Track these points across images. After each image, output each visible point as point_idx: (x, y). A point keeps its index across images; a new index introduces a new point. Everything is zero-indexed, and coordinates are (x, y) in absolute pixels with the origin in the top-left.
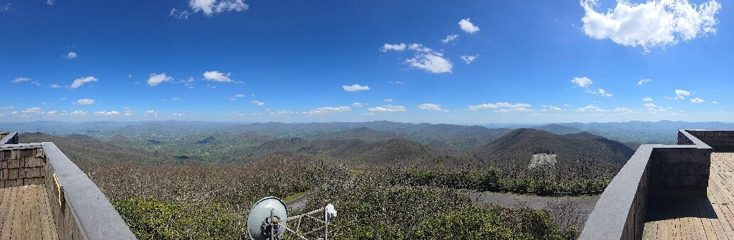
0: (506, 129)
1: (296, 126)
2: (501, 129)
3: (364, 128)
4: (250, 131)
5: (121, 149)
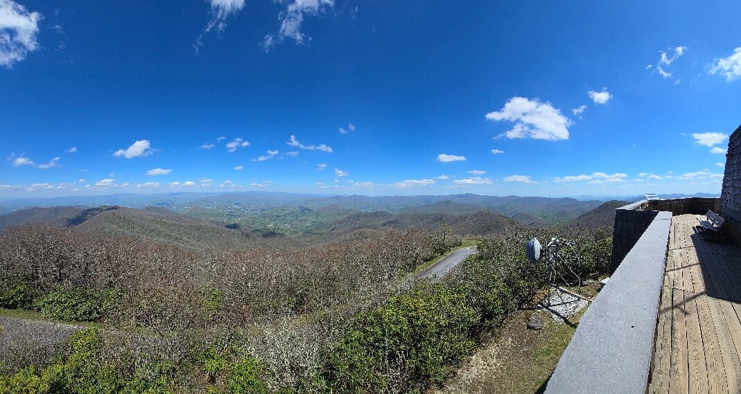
0: (597, 201)
1: (380, 200)
2: (592, 202)
3: (448, 202)
4: (333, 204)
5: (200, 221)
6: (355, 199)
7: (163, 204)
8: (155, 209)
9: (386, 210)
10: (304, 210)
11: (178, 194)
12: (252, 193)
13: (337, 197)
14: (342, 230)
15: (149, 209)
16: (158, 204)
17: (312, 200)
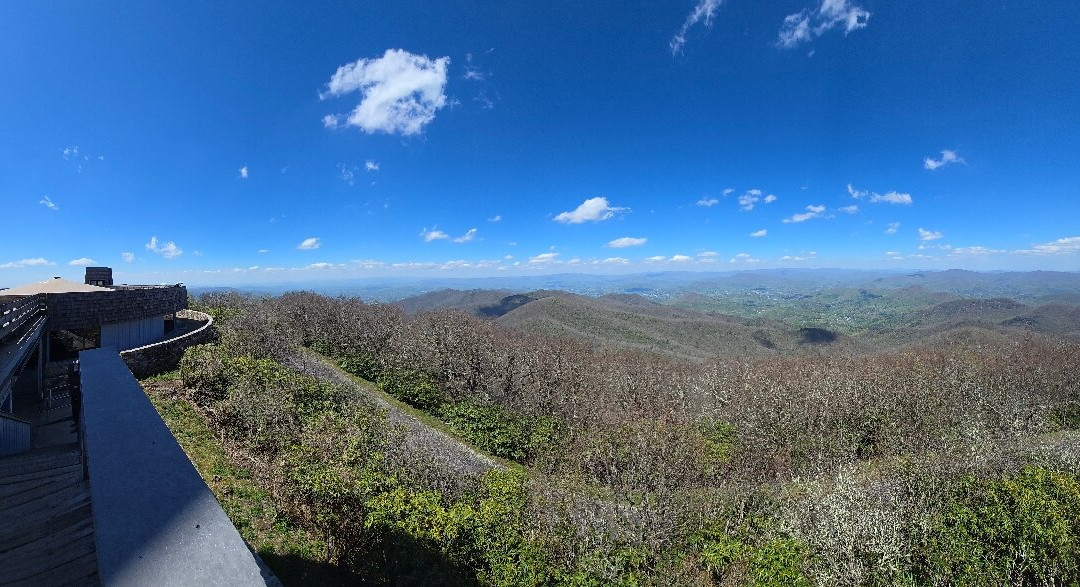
4: (914, 285)
5: (700, 316)
6: (955, 275)
7: (634, 289)
8: (623, 298)
9: (1012, 297)
10: (867, 296)
11: (662, 274)
12: (784, 272)
13: (921, 274)
14: (931, 326)
15: (613, 297)
16: (628, 291)
17: (880, 280)
